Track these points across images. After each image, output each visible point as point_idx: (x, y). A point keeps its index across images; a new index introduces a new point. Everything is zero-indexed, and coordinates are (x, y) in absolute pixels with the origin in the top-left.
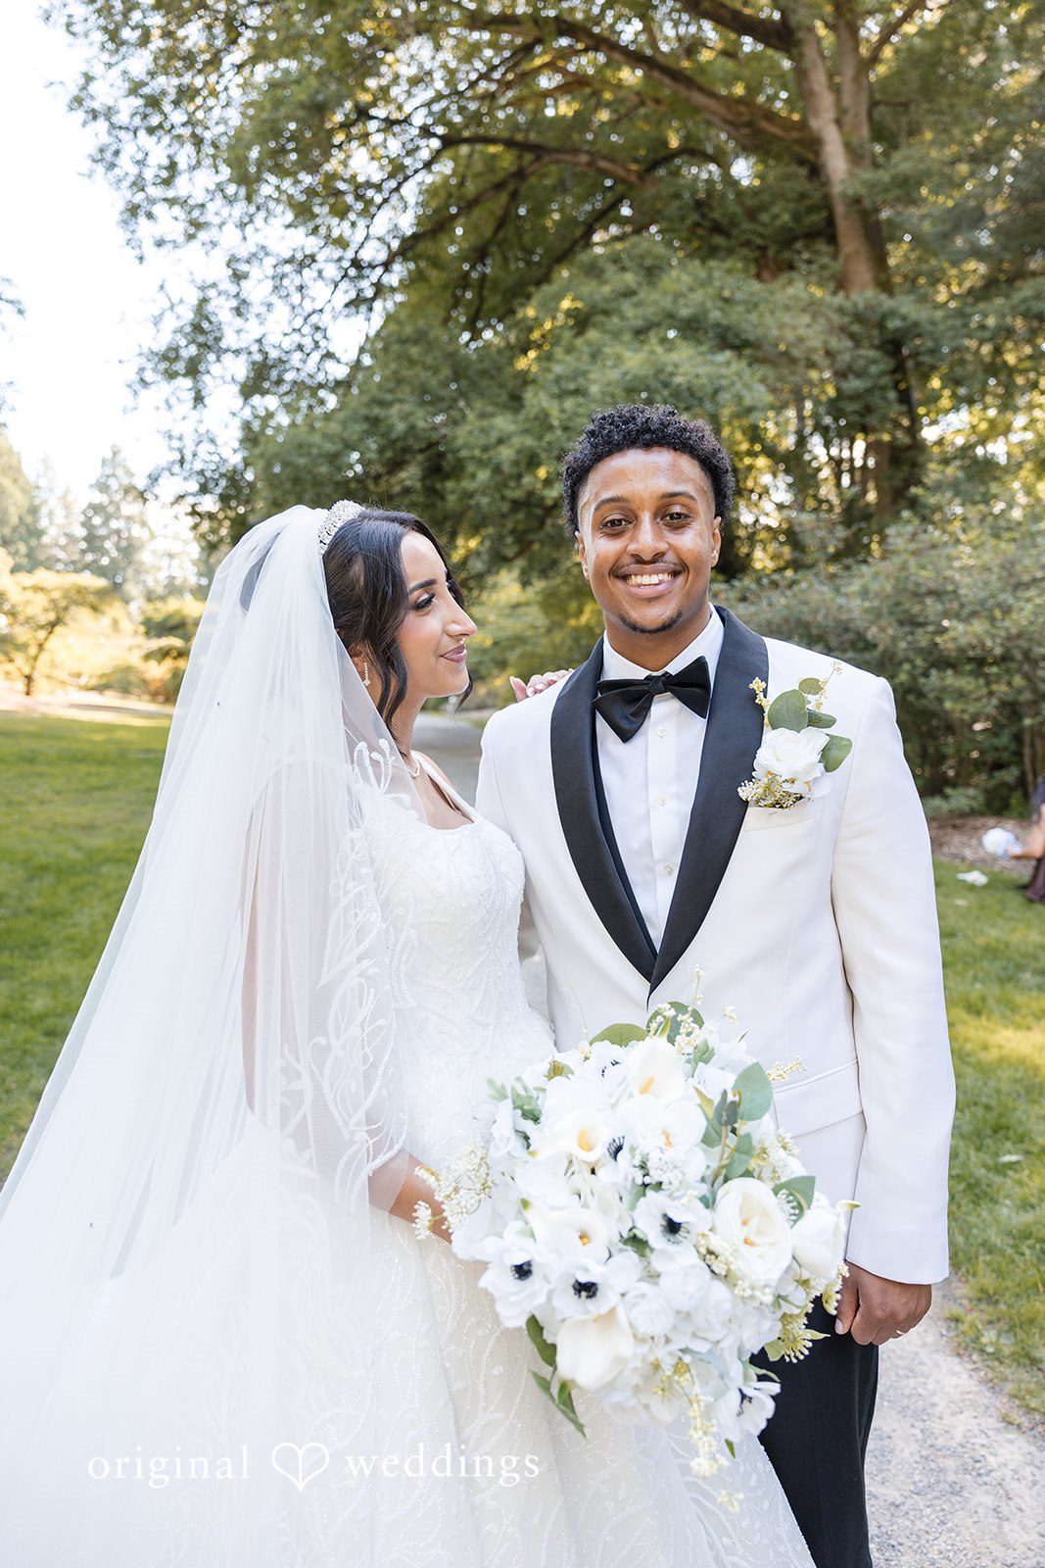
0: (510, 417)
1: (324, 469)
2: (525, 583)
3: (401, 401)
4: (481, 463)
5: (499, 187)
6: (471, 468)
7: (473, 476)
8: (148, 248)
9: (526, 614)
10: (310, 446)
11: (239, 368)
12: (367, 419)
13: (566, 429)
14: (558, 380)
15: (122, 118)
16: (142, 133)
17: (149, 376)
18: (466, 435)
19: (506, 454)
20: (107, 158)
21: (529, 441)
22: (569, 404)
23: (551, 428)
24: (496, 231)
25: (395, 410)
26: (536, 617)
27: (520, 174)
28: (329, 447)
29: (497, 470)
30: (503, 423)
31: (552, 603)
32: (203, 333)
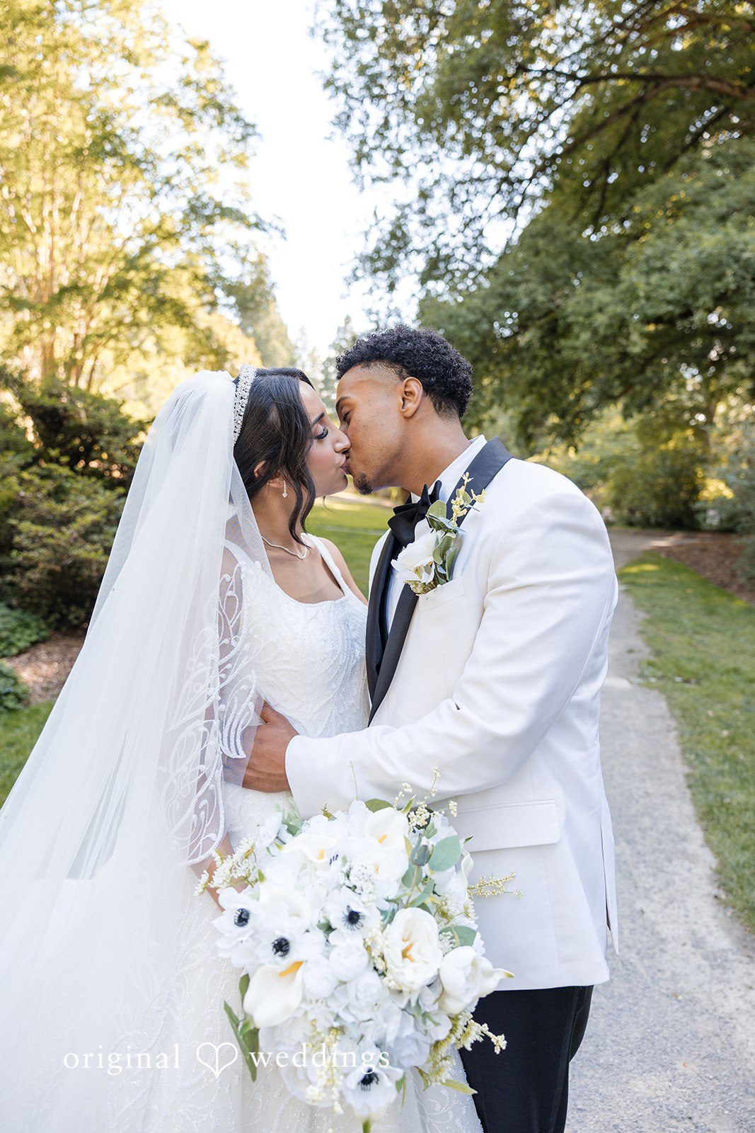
0: (610, 290)
1: (467, 334)
2: (626, 415)
3: (527, 281)
4: (583, 327)
5: (622, 112)
6: (576, 329)
7: (577, 337)
8: (367, 181)
9: (627, 440)
10: (458, 316)
11: (420, 263)
12: (501, 295)
13: (648, 298)
14: (647, 260)
15: (354, 91)
16: (367, 101)
17: (359, 273)
18: (572, 306)
19: (601, 320)
20: (343, 121)
21: (620, 309)
22: (655, 278)
23: (637, 298)
24: (619, 147)
25: (522, 288)
26: (634, 443)
27: (640, 101)
28: (472, 317)
29: (595, 332)
30: (603, 295)
31: (648, 433)
32: (398, 238)
